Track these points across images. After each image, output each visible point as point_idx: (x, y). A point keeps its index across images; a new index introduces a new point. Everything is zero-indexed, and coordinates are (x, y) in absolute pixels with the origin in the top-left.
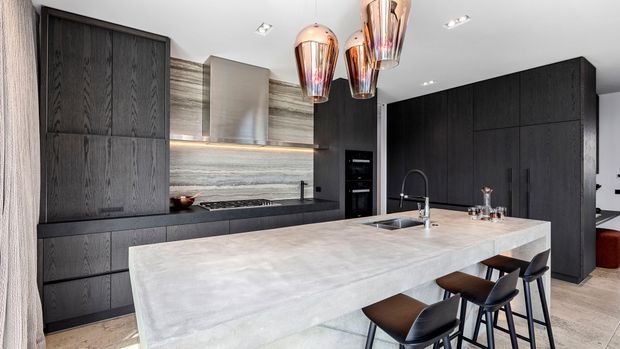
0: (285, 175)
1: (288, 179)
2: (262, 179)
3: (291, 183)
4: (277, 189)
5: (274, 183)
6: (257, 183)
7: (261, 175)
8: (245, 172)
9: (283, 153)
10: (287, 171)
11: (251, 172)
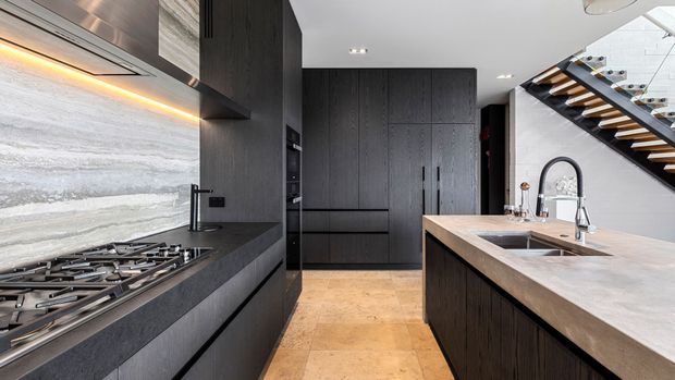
0: (154, 171)
1: (159, 182)
2: (99, 179)
3: (164, 190)
4: (136, 209)
5: (130, 191)
6: (84, 194)
7: (96, 167)
8: (42, 153)
9: (148, 112)
10: (159, 162)
11: (65, 156)
